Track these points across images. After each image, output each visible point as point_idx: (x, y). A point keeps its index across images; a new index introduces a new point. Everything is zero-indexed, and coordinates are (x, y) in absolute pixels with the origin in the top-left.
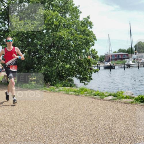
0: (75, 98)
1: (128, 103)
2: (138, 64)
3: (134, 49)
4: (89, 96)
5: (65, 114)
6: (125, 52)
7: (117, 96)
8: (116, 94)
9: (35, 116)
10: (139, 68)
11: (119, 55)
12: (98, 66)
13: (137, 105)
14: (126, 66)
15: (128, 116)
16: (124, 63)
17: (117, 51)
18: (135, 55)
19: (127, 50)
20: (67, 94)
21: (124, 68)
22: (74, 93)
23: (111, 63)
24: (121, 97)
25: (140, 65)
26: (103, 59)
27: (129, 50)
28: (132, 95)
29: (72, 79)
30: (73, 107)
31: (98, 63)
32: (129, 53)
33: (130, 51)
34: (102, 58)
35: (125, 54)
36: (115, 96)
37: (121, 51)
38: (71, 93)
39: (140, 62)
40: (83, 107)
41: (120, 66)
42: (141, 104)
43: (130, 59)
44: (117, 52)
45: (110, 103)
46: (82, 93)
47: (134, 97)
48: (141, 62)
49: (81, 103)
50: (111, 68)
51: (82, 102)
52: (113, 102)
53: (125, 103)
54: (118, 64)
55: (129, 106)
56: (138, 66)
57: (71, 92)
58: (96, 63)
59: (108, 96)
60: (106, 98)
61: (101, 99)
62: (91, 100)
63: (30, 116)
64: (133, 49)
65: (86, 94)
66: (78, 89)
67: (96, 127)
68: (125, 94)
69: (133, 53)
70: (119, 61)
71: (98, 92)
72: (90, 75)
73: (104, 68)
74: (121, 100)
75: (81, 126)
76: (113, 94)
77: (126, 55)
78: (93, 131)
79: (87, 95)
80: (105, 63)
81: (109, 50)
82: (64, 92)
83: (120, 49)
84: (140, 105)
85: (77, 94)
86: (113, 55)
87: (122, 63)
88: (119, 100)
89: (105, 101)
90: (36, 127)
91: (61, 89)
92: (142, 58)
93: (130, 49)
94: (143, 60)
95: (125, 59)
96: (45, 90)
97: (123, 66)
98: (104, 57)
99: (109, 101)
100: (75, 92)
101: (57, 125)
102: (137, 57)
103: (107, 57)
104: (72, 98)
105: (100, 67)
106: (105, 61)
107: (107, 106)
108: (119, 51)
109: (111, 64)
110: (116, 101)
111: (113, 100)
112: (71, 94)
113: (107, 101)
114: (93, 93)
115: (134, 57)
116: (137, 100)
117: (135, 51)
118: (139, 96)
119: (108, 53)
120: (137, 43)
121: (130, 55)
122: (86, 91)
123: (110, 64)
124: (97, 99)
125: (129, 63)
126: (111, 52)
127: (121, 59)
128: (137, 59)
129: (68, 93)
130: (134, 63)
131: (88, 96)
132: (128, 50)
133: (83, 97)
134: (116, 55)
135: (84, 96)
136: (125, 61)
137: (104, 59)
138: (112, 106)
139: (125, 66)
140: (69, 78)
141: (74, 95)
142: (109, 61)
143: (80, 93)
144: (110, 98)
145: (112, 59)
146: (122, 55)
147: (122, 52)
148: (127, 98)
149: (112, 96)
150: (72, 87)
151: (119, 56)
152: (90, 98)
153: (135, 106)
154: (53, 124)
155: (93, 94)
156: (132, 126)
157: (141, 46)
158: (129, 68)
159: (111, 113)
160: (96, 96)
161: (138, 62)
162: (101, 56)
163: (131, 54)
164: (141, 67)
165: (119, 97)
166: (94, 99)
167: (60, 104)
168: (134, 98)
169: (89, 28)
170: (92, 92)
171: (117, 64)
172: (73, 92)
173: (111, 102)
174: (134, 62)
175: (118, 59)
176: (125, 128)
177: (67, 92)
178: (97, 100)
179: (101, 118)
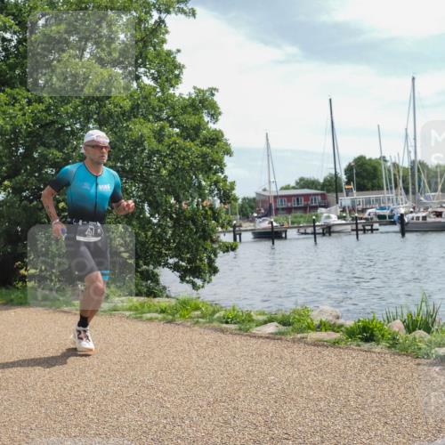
0: (163, 331)
1: (323, 345)
2: (357, 224)
3: (344, 178)
4: (207, 325)
5: (130, 383)
6: (316, 189)
7: (292, 324)
8: (289, 316)
9: (31, 393)
10: (357, 235)
11: (297, 196)
12: (234, 231)
13: (353, 349)
14: (319, 230)
15: (323, 384)
16: (314, 221)
17: (293, 184)
18: (347, 195)
19: (322, 181)
20: (136, 318)
21: (313, 236)
22: (160, 316)
23: (276, 221)
24: (304, 326)
25: (360, 227)
26: (250, 208)
27: (329, 181)
28: (338, 318)
29: (156, 271)
30: (157, 360)
31: (235, 222)
32: (329, 191)
33: (332, 185)
34: (247, 206)
35: (317, 195)
36: (285, 322)
37: (304, 183)
38: (149, 315)
39: (361, 219)
40: (186, 360)
41: (302, 231)
42: (362, 348)
43: (333, 208)
44: (294, 188)
45: (270, 346)
46: (184, 316)
47: (342, 326)
48: (366, 219)
49: (179, 348)
50: (273, 235)
51: (185, 345)
52: (279, 341)
53: (317, 344)
54: (296, 225)
55: (326, 352)
56: (357, 230)
57: (149, 312)
58: (229, 223)
59: (265, 323)
60: (258, 328)
61: (242, 332)
62: (211, 337)
63: (18, 392)
64: (340, 179)
65: (198, 317)
66: (173, 302)
67: (226, 423)
68: (316, 318)
69: (342, 191)
70: (299, 214)
71: (234, 310)
72: (209, 258)
73: (255, 238)
74: (305, 335)
75: (178, 420)
76: (279, 316)
77: (319, 197)
78: (217, 433)
79: (201, 320)
80: (258, 220)
81: (267, 181)
82: (128, 313)
83: (301, 179)
84: (361, 350)
85: (170, 317)
86: (282, 196)
87: (308, 222)
88: (299, 336)
89: (254, 341)
90: (34, 426)
91: (120, 305)
92: (368, 206)
93: (332, 178)
94: (369, 211)
95: (316, 208)
96: (66, 309)
97: (310, 230)
98: (253, 204)
99: (267, 338)
100: (163, 311)
101: (102, 419)
102: (353, 201)
103: (264, 202)
104: (153, 332)
105: (240, 235)
106: (255, 215)
107: (260, 355)
108: (297, 183)
109: (275, 224)
110: (289, 337)
111: (279, 336)
112: (151, 320)
113: (261, 340)
114: (217, 315)
115: (344, 204)
116: (351, 334)
117: (348, 183)
118: (359, 321)
119: (265, 190)
120: (351, 161)
121: (331, 197)
122: (197, 308)
123: (272, 223)
124: (231, 333)
125: (328, 221)
126: (273, 188)
127: (304, 209)
128: (354, 209)
129: (141, 317)
130: (344, 222)
131: (204, 323)
132: (325, 180)
133: (188, 329)
134: (289, 197)
135: (189, 324)
136: (316, 216)
137: (252, 208)
138: (275, 355)
139: (317, 231)
140: (145, 267)
141: (160, 321)
142: (268, 214)
143: (178, 315)
144: (271, 328)
145: (277, 209)
146: (306, 196)
147: (308, 188)
148: (323, 330)
149: (275, 323)
150: (155, 297)
151: (298, 199)
152: (210, 331)
153: (345, 355)
154: (91, 416)
155: (218, 317)
156: (337, 416)
157: (366, 170)
158: (330, 235)
159: (273, 378)
160: (227, 323)
161: (356, 218)
162: (244, 199)
163: (335, 195)
164: (364, 233)
165: (296, 325)
166: (222, 335)
167: (115, 351)
168: (343, 329)
169: (206, 119)
170: (214, 312)
171: (293, 223)
172: (156, 311)
173: (272, 342)
174: (344, 218)
175: (296, 208)
176: (314, 421)
177: (138, 313)
178: (230, 338)
179: (241, 394)
